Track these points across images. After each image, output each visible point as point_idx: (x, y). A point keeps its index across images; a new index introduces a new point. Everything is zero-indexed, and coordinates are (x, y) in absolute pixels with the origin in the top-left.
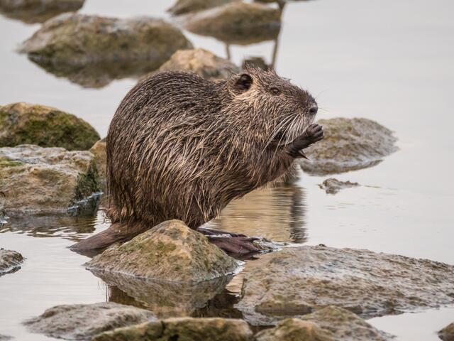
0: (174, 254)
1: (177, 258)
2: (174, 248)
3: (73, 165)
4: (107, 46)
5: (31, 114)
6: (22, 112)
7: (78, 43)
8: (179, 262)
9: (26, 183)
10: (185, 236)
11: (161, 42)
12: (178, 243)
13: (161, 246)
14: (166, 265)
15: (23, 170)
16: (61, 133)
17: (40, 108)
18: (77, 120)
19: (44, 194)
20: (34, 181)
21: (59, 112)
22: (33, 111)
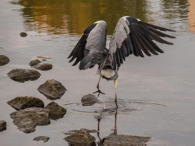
0: (84, 137)
1: (85, 138)
2: (84, 136)
3: (46, 112)
4: (25, 76)
5: (30, 99)
6: (28, 98)
7: (20, 76)
8: (85, 139)
9: (38, 117)
10: (86, 133)
11: (35, 74)
12: (84, 135)
13: (81, 136)
14: (82, 140)
15: (37, 114)
16: (36, 102)
17: (32, 97)
18: (39, 99)
19: (42, 119)
20: (39, 116)
21: (35, 98)
22: (30, 98)
